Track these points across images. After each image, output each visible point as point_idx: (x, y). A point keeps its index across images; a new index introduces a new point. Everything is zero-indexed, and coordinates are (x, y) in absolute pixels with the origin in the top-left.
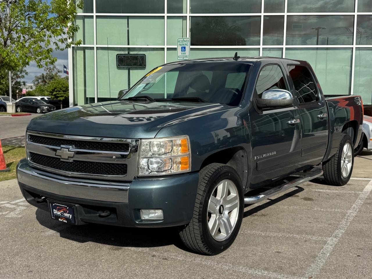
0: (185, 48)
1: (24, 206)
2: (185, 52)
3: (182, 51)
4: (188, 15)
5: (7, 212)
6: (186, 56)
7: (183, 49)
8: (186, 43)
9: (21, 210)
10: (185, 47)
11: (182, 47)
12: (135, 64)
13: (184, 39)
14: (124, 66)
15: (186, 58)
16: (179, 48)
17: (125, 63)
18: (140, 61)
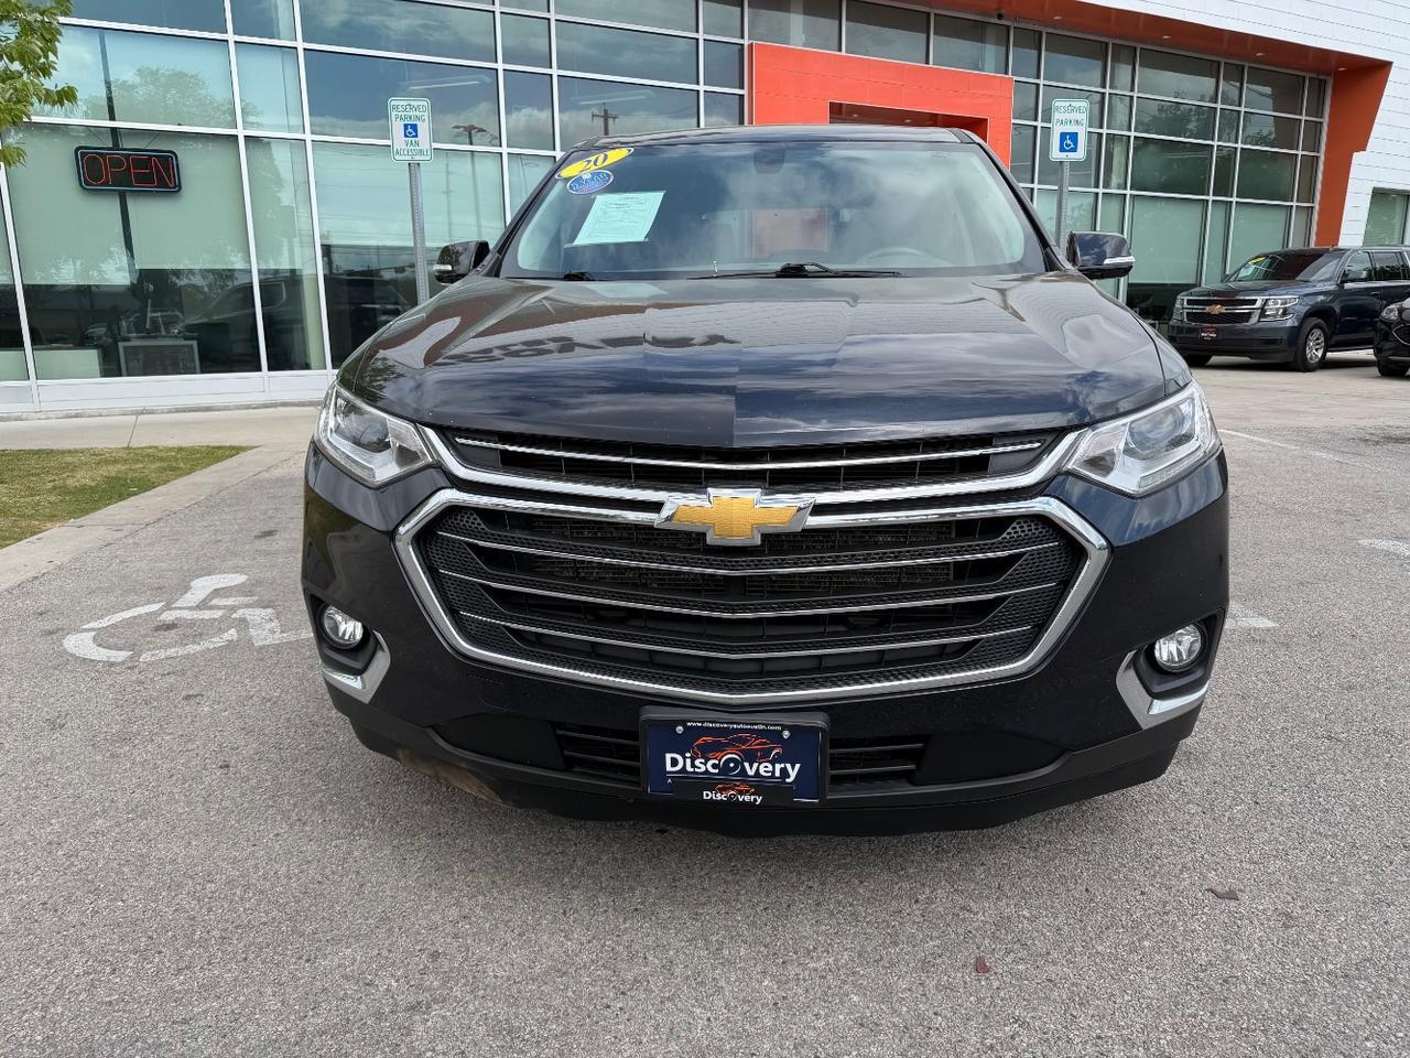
0: (414, 127)
1: (247, 606)
3: (406, 136)
4: (301, 45)
6: (421, 151)
7: (411, 130)
8: (418, 114)
9: (267, 618)
10: (416, 125)
11: (406, 126)
12: (145, 180)
13: (412, 103)
14: (106, 184)
15: (422, 158)
16: (397, 128)
17: (107, 176)
18: (158, 171)
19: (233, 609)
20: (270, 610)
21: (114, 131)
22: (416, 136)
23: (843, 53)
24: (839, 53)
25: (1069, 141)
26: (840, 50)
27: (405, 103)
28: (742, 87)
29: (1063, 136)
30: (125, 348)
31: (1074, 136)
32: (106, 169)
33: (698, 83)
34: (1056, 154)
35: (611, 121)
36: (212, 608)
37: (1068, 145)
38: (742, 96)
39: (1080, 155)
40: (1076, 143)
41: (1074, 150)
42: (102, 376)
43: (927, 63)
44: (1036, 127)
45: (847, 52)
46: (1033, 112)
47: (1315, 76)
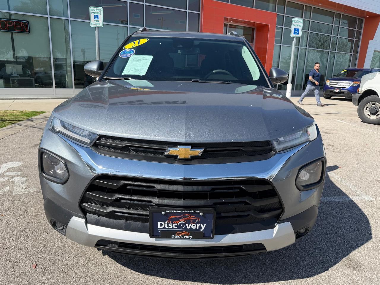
0: (97, 16)
1: (17, 176)
2: (98, 20)
3: (95, 19)
5: (8, 188)
6: (99, 24)
7: (96, 17)
8: (98, 12)
9: (22, 182)
11: (95, 16)
12: (19, 29)
13: (97, 8)
14: (7, 30)
15: (100, 26)
16: (92, 16)
17: (7, 27)
18: (23, 27)
19: (12, 177)
20: (25, 178)
21: (10, 14)
22: (98, 19)
23: (229, 3)
24: (227, 3)
25: (297, 31)
26: (228, 2)
27: (95, 8)
28: (199, 11)
29: (295, 29)
30: (12, 79)
31: (298, 30)
32: (7, 25)
33: (186, 9)
34: (292, 35)
35: (163, 21)
36: (5, 176)
37: (296, 32)
38: (199, 14)
39: (300, 35)
40: (298, 32)
41: (298, 34)
42: (4, 88)
43: (253, 7)
44: (282, 28)
45: (230, 3)
46: (282, 24)
47: (360, 18)
